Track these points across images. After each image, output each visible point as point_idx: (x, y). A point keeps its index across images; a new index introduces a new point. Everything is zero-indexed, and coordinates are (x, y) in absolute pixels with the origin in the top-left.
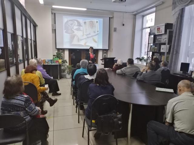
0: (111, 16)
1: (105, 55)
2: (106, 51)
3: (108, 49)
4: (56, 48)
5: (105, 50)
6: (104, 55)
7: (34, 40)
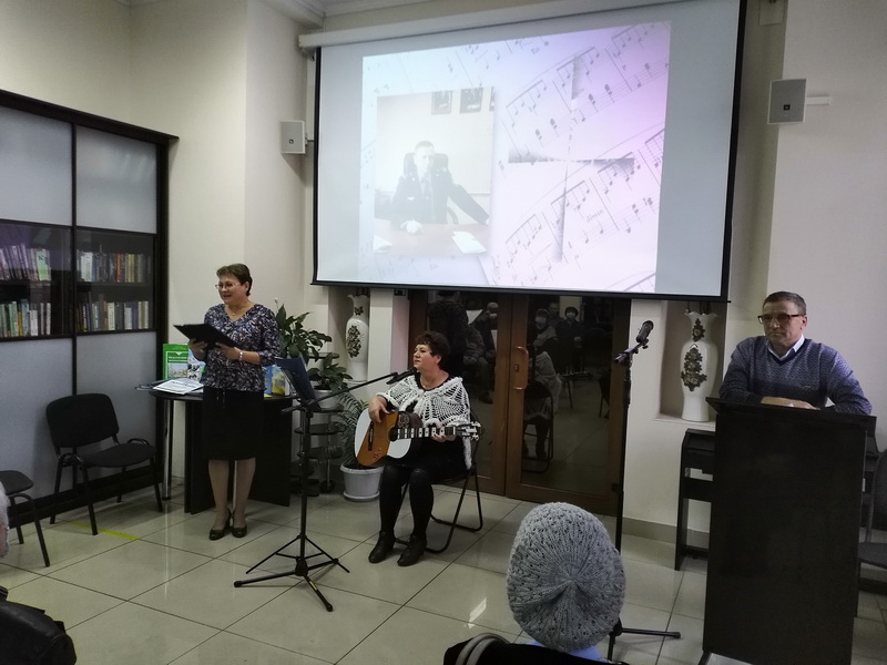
1: (694, 357)
2: (704, 319)
3: (717, 293)
4: (315, 282)
5: (700, 303)
6: (687, 348)
7: (69, 223)
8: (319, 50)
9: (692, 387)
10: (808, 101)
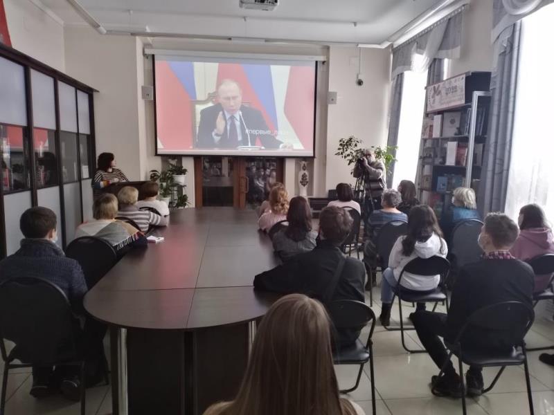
0: (321, 58)
1: (305, 176)
2: (306, 163)
3: (312, 155)
4: (156, 154)
5: (305, 158)
7: (76, 131)
8: (153, 56)
9: (304, 185)
10: (338, 97)
